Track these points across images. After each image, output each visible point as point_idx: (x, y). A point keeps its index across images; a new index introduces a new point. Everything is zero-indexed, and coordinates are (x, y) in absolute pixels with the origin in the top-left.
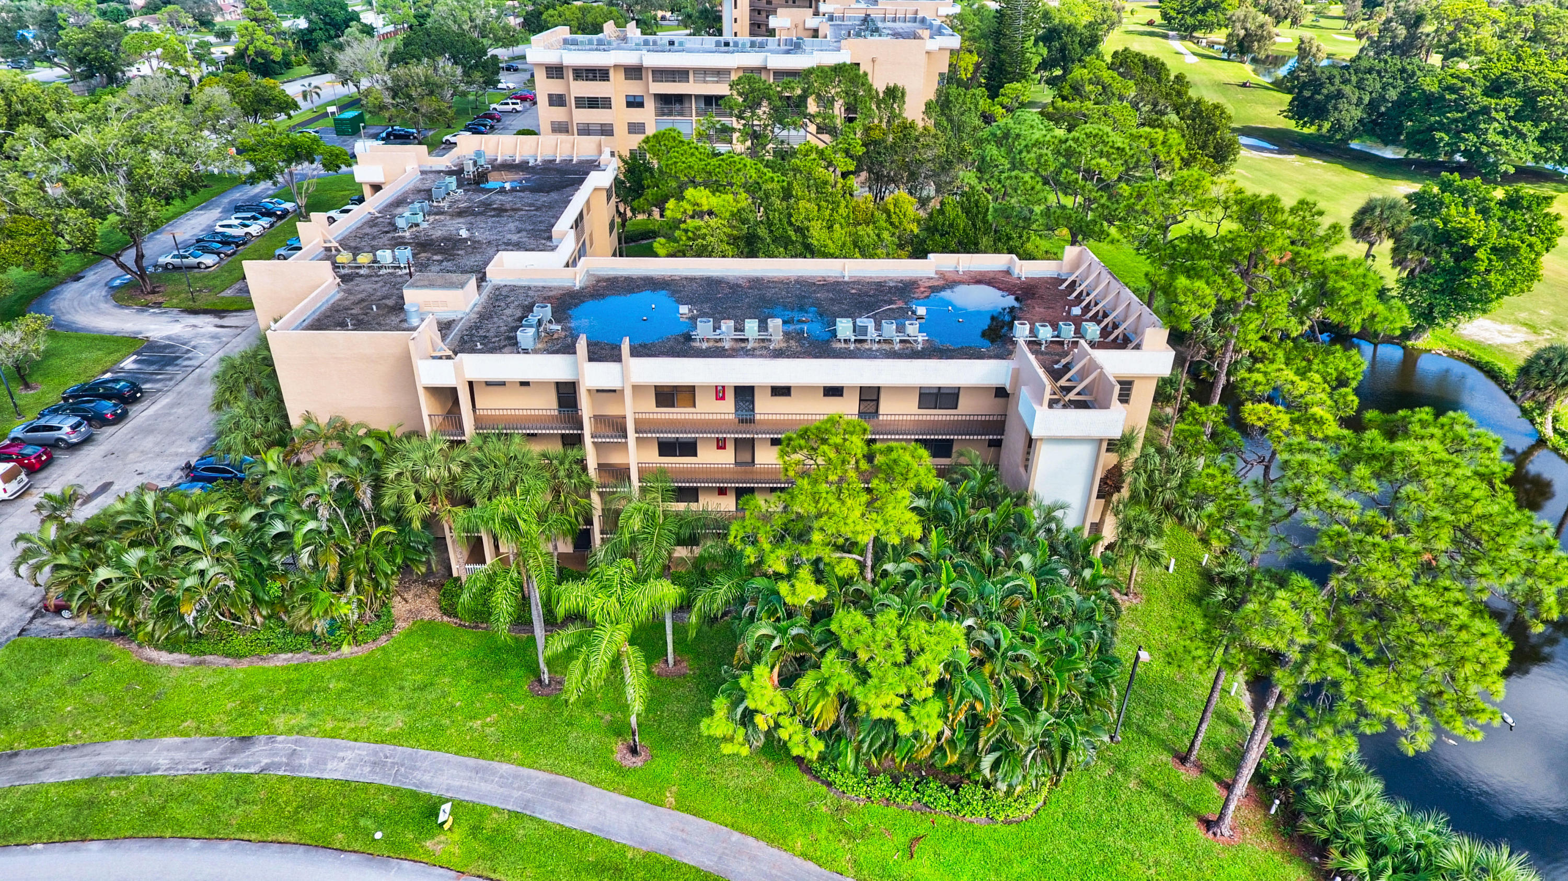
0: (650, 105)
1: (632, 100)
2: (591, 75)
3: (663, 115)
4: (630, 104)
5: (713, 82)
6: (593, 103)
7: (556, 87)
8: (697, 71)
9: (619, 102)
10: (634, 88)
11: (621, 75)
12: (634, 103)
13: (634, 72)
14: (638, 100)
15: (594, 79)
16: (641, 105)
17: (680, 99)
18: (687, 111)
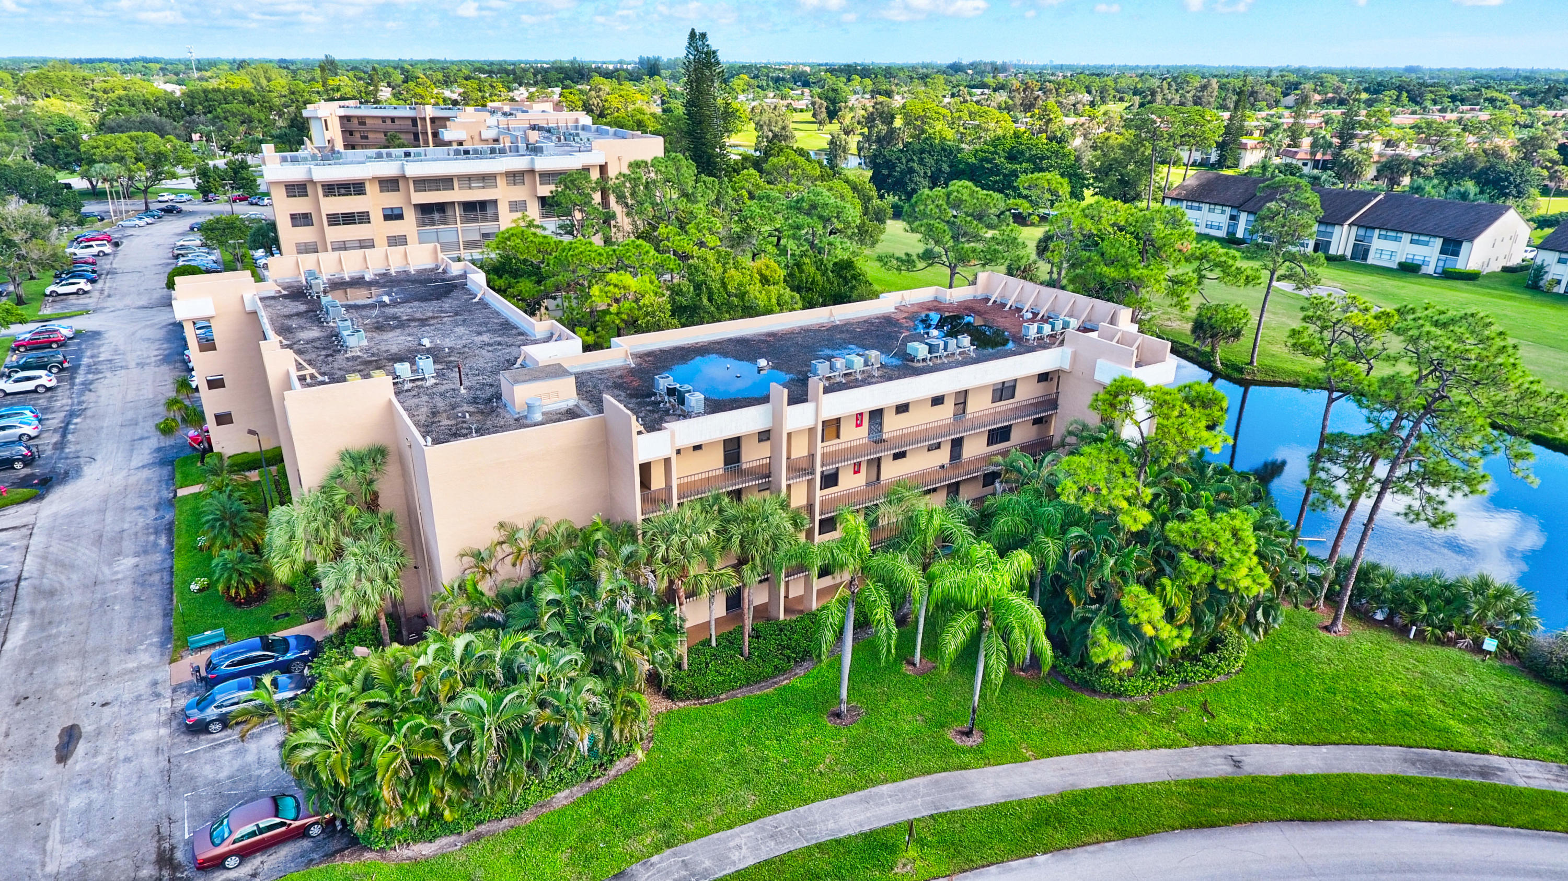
0: (410, 216)
1: (389, 212)
2: (343, 191)
3: (424, 225)
4: (387, 217)
5: (479, 188)
6: (348, 219)
7: (301, 205)
8: (461, 177)
9: (376, 216)
10: (393, 200)
11: (377, 187)
12: (393, 215)
13: (390, 184)
14: (396, 212)
15: (348, 194)
16: (400, 217)
17: (441, 207)
18: (451, 219)
